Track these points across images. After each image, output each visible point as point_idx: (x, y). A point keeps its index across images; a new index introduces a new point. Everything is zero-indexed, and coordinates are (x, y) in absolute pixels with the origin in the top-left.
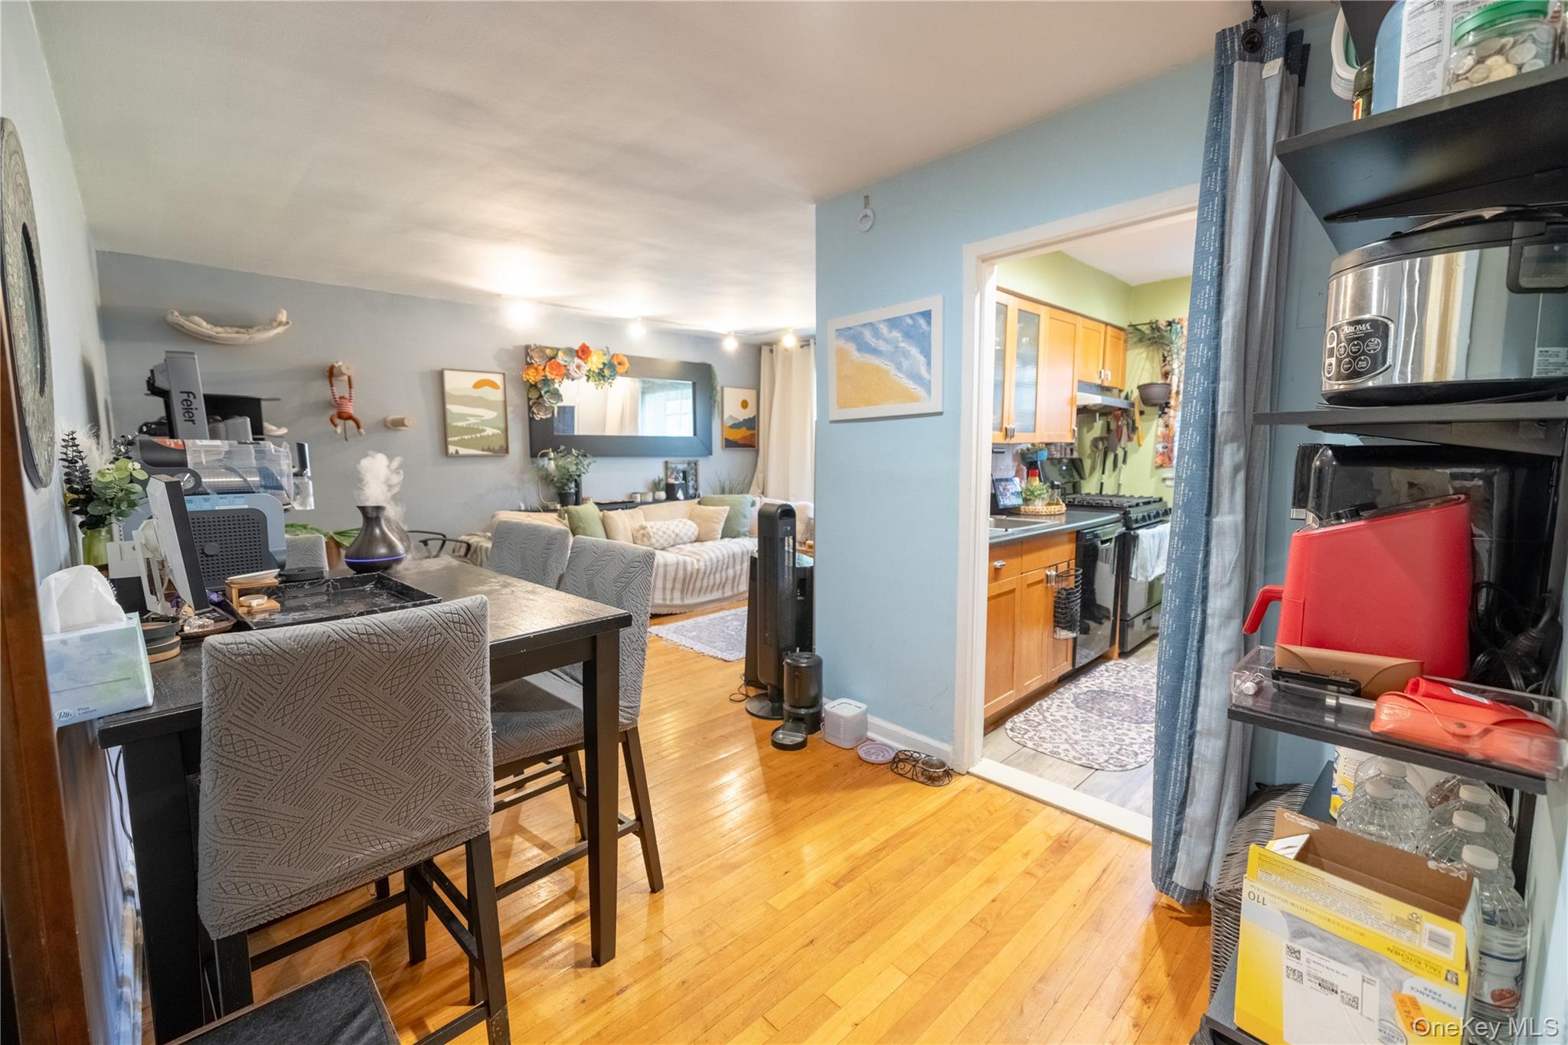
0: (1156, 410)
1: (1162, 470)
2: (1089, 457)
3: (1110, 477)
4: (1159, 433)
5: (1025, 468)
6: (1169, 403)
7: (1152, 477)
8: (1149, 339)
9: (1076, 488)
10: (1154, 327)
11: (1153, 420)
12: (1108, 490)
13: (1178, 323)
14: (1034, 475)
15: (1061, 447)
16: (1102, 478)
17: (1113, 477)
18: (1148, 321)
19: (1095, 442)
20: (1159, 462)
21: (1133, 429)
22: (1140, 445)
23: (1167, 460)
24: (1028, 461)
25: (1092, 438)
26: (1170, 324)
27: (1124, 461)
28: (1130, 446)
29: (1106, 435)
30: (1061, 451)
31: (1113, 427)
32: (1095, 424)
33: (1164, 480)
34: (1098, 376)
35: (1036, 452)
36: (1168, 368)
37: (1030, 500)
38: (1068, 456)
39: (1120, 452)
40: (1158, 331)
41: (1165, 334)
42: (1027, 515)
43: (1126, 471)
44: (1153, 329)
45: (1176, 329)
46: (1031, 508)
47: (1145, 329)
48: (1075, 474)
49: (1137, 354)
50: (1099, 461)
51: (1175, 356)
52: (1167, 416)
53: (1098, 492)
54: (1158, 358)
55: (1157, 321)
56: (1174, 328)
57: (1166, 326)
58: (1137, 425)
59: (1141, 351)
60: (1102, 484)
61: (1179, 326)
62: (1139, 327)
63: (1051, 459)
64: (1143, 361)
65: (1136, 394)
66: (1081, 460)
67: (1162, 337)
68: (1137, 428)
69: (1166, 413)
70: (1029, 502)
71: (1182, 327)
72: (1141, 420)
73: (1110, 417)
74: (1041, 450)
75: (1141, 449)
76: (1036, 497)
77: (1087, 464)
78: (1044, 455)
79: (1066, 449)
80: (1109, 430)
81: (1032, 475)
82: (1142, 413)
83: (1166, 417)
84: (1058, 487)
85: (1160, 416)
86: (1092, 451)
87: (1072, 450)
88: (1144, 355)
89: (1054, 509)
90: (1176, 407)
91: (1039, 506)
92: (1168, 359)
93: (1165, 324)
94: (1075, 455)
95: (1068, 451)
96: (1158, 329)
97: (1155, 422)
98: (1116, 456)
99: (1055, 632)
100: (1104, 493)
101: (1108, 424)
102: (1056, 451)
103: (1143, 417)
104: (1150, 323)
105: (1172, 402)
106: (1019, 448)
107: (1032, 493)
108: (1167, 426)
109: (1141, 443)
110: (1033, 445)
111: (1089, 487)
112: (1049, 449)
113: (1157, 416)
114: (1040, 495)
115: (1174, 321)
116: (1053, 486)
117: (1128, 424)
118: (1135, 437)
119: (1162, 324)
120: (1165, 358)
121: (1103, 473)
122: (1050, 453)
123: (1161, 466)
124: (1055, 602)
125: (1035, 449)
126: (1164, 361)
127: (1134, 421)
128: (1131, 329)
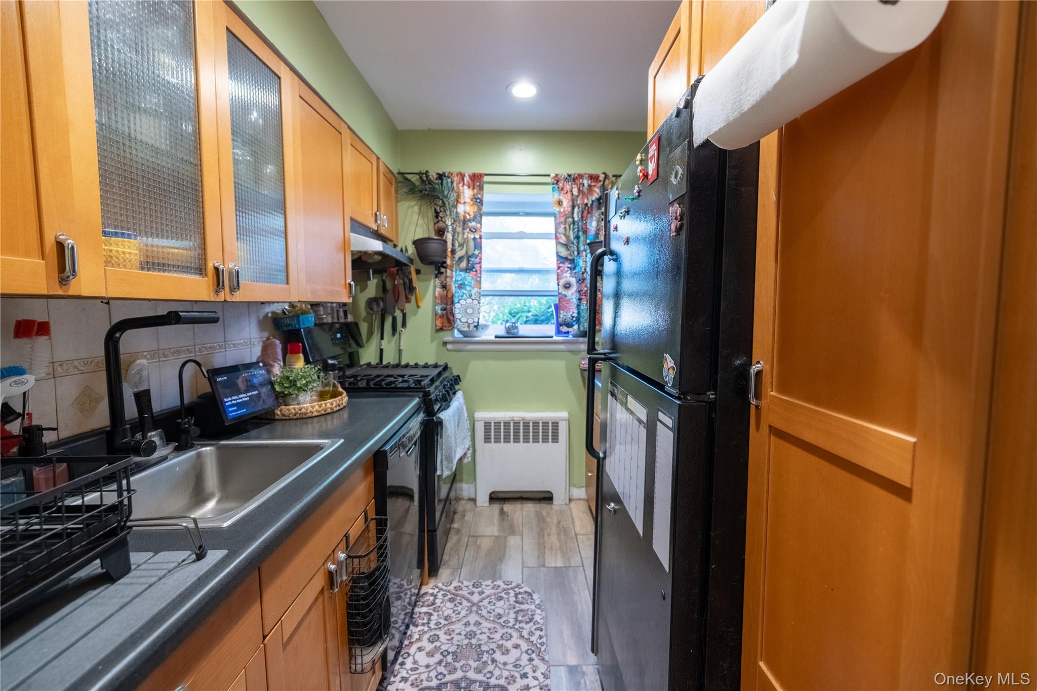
0: (431, 269)
1: (441, 334)
2: (364, 320)
3: (389, 342)
4: (437, 294)
5: (278, 342)
6: (445, 262)
7: (432, 341)
8: (421, 191)
9: (353, 359)
10: (424, 176)
11: (430, 280)
12: (389, 358)
13: (448, 177)
14: (295, 351)
15: (332, 308)
16: (381, 345)
17: (393, 342)
18: (417, 171)
19: (371, 302)
20: (439, 324)
21: (411, 289)
22: (418, 307)
23: (446, 323)
24: (286, 329)
25: (366, 299)
26: (441, 176)
27: (404, 325)
28: (409, 307)
29: (382, 295)
30: (332, 314)
31: (389, 286)
32: (369, 282)
33: (445, 343)
34: (373, 219)
35: (297, 316)
36: (441, 224)
37: (290, 394)
38: (342, 320)
39: (398, 314)
40: (430, 183)
41: (437, 186)
42: (287, 420)
43: (406, 335)
44: (423, 181)
45: (447, 182)
46: (292, 408)
47: (414, 179)
48: (352, 342)
49: (409, 207)
50: (376, 325)
51: (448, 212)
52: (444, 275)
53: (378, 361)
54: (431, 213)
55: (427, 172)
56: (445, 182)
57: (437, 179)
58: (414, 285)
59: (413, 203)
60: (381, 350)
61: (449, 180)
62: (409, 177)
63: (320, 325)
64: (416, 217)
65: (411, 250)
66: (356, 324)
67: (434, 190)
68: (415, 289)
69: (442, 273)
70: (290, 400)
71: (452, 182)
72: (418, 279)
73: (385, 275)
74: (304, 313)
75: (420, 311)
76: (300, 389)
77: (364, 328)
78: (310, 320)
79: (338, 311)
80: (384, 289)
81: (292, 352)
82: (418, 272)
83: (442, 277)
84: (333, 368)
85: (436, 276)
86: (368, 313)
87: (345, 313)
88: (416, 209)
89: (330, 404)
90: (452, 266)
91: (307, 403)
92: (441, 214)
93: (435, 176)
94: (350, 318)
95: (342, 314)
96: (430, 182)
97: (432, 282)
98: (394, 319)
99: (352, 656)
100: (384, 363)
101: (384, 282)
102: (327, 314)
103: (420, 275)
104: (420, 174)
105: (449, 262)
106: (268, 309)
107: (293, 383)
108: (444, 287)
109: (420, 304)
110: (292, 305)
111: (368, 355)
112: (316, 312)
113: (433, 276)
114: (306, 385)
115: (444, 174)
116: (326, 368)
117: (404, 284)
118: (413, 298)
119: (433, 175)
120: (437, 214)
121: (382, 338)
122: (317, 316)
123: (441, 329)
124: (349, 606)
125: (295, 311)
126: (437, 217)
127: (411, 281)
128: (400, 178)
